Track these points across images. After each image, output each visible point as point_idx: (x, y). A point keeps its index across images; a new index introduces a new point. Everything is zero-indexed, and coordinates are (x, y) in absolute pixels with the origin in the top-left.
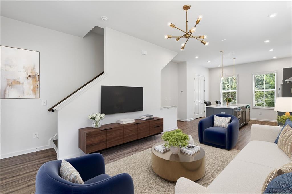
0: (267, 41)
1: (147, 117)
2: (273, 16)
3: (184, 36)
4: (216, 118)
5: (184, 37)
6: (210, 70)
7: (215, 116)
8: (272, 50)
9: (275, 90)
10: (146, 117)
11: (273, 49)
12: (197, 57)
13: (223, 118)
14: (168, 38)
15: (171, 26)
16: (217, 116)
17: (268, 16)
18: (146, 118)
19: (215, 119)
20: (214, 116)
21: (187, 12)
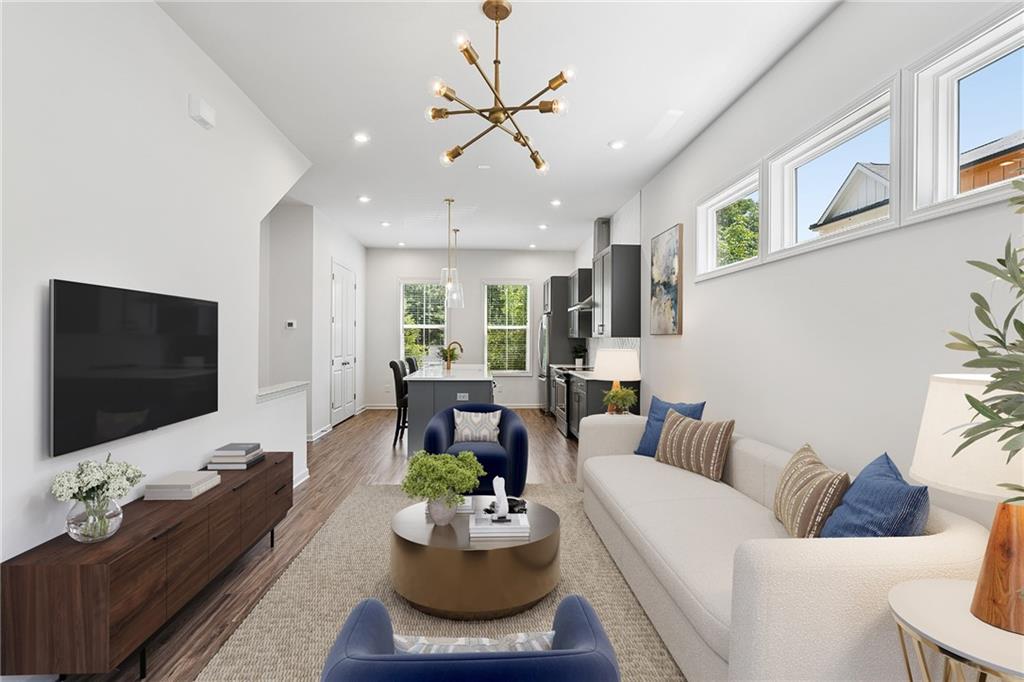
0: (556, 203)
1: (247, 453)
2: (618, 146)
3: (487, 114)
4: (460, 417)
5: (484, 116)
6: (369, 251)
7: (455, 410)
8: (543, 227)
9: (527, 327)
10: (244, 453)
11: (547, 226)
12: (364, 199)
13: (480, 414)
14: (446, 96)
15: (466, 50)
16: (461, 410)
17: (609, 144)
18: (244, 460)
19: (458, 420)
20: (453, 413)
21: (497, 28)
